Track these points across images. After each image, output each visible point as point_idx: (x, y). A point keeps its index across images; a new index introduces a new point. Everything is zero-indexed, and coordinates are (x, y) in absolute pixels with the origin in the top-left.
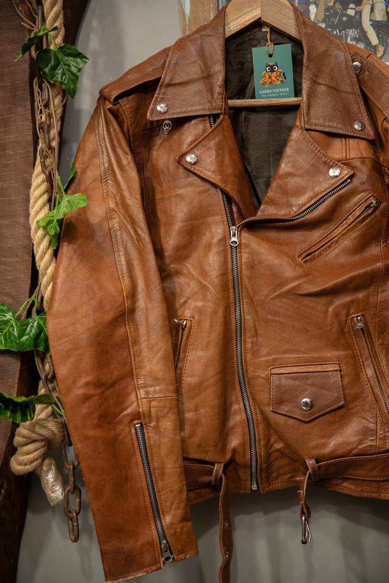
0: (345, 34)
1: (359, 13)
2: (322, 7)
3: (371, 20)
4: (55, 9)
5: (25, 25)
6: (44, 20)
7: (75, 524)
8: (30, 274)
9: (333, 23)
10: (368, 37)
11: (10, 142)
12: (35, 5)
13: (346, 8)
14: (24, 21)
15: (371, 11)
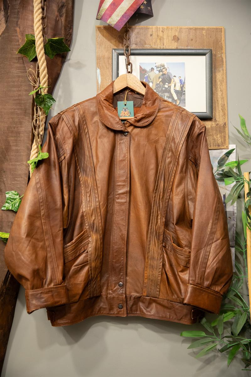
0: (164, 95)
1: (170, 87)
3: (174, 90)
4: (45, 79)
6: (40, 83)
9: (159, 90)
10: (173, 97)
11: (22, 131)
12: (36, 77)
13: (164, 84)
14: (31, 83)
15: (175, 86)
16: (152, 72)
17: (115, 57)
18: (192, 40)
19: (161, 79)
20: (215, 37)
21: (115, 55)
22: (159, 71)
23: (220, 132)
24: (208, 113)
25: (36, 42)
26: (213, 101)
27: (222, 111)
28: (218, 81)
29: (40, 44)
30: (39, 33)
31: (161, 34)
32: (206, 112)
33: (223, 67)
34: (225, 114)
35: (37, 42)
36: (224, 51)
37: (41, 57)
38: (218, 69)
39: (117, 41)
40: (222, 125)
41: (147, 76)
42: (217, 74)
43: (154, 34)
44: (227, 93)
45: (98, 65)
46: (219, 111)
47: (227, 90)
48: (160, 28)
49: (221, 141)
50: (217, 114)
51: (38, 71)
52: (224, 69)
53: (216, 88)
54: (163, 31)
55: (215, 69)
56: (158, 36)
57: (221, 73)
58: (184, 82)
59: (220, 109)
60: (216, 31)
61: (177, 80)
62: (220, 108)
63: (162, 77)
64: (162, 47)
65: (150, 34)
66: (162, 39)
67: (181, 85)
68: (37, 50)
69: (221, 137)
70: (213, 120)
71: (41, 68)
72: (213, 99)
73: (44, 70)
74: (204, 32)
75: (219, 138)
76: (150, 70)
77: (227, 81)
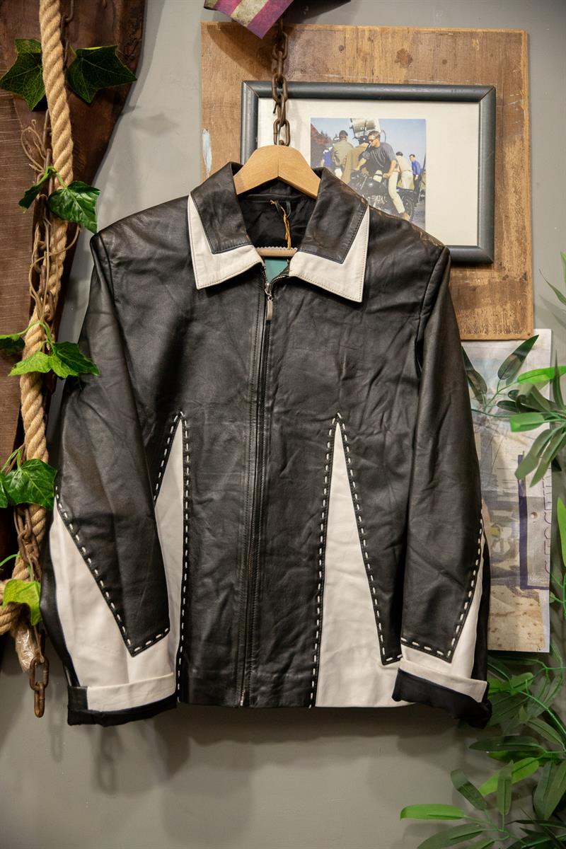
0: (371, 200)
1: (386, 180)
2: (348, 172)
3: (397, 188)
4: (64, 153)
5: (33, 167)
6: (51, 162)
7: (41, 698)
8: (16, 426)
9: (359, 188)
10: (393, 205)
11: (7, 286)
12: (43, 148)
13: (372, 173)
14: (32, 163)
15: (399, 179)
16: (343, 142)
17: (249, 102)
18: (445, 62)
19: (363, 161)
20: (504, 56)
21: (249, 96)
22: (361, 141)
23: (513, 297)
24: (483, 248)
25: (44, 56)
26: (496, 218)
27: (517, 244)
28: (508, 167)
29: (54, 63)
30: (51, 35)
31: (366, 46)
32: (476, 245)
33: (522, 133)
34: (524, 252)
35: (47, 57)
36: (525, 91)
37: (57, 96)
38: (508, 137)
39: (255, 63)
40: (518, 280)
41: (330, 152)
42: (506, 150)
43: (348, 48)
44: (531, 198)
45: (207, 123)
46: (511, 242)
47: (531, 191)
48: (364, 31)
49: (515, 321)
50: (506, 251)
51: (49, 132)
52: (526, 136)
53: (504, 186)
54: (372, 38)
55: (501, 137)
56: (358, 50)
57: (517, 148)
58: (423, 170)
59: (513, 239)
60: (506, 42)
61: (405, 163)
62: (514, 235)
63: (368, 155)
64: (368, 80)
65: (338, 45)
66: (368, 60)
67: (414, 176)
68: (46, 78)
69: (514, 308)
70: (496, 265)
71: (54, 125)
72: (496, 212)
73: (63, 130)
74: (476, 42)
75: (509, 313)
76: (336, 137)
77: (531, 167)
